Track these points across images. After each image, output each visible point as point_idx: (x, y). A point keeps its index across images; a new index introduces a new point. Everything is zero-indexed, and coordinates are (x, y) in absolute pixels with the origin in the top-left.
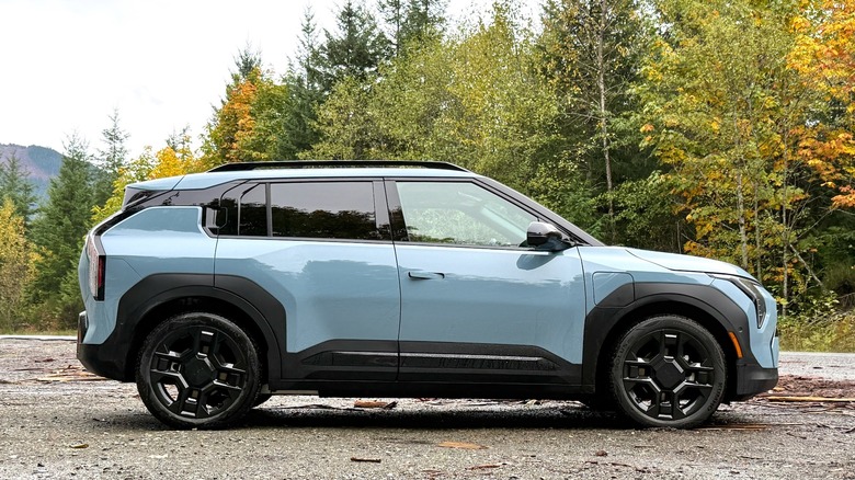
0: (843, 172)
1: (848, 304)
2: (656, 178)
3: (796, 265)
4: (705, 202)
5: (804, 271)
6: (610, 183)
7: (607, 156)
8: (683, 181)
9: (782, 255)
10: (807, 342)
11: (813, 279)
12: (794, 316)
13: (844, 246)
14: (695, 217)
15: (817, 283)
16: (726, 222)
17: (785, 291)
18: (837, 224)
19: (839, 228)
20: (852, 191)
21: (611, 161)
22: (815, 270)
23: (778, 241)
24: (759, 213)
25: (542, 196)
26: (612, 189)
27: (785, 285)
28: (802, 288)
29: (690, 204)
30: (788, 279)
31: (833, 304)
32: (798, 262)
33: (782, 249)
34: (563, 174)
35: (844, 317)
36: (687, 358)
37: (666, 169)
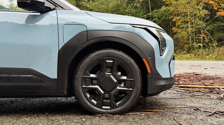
0: (220, 5)
1: (221, 45)
2: (164, 8)
3: (206, 34)
4: (178, 15)
5: (208, 35)
6: (150, 10)
7: (149, 2)
8: (172, 9)
9: (201, 30)
10: (208, 57)
11: (210, 38)
12: (204, 49)
13: (220, 28)
14: (175, 20)
15: (212, 39)
16: (185, 21)
17: (202, 42)
18: (218, 21)
19: (218, 23)
20: (222, 11)
21: (151, 4)
22: (211, 35)
23: (200, 27)
24: (194, 18)
25: (130, 14)
26: (151, 12)
27: (202, 40)
28: (207, 41)
29: (174, 16)
30: (203, 38)
31: (216, 45)
32: (206, 33)
33: (201, 29)
34: (136, 7)
35: (219, 49)
36: (120, 73)
37: (167, 5)
